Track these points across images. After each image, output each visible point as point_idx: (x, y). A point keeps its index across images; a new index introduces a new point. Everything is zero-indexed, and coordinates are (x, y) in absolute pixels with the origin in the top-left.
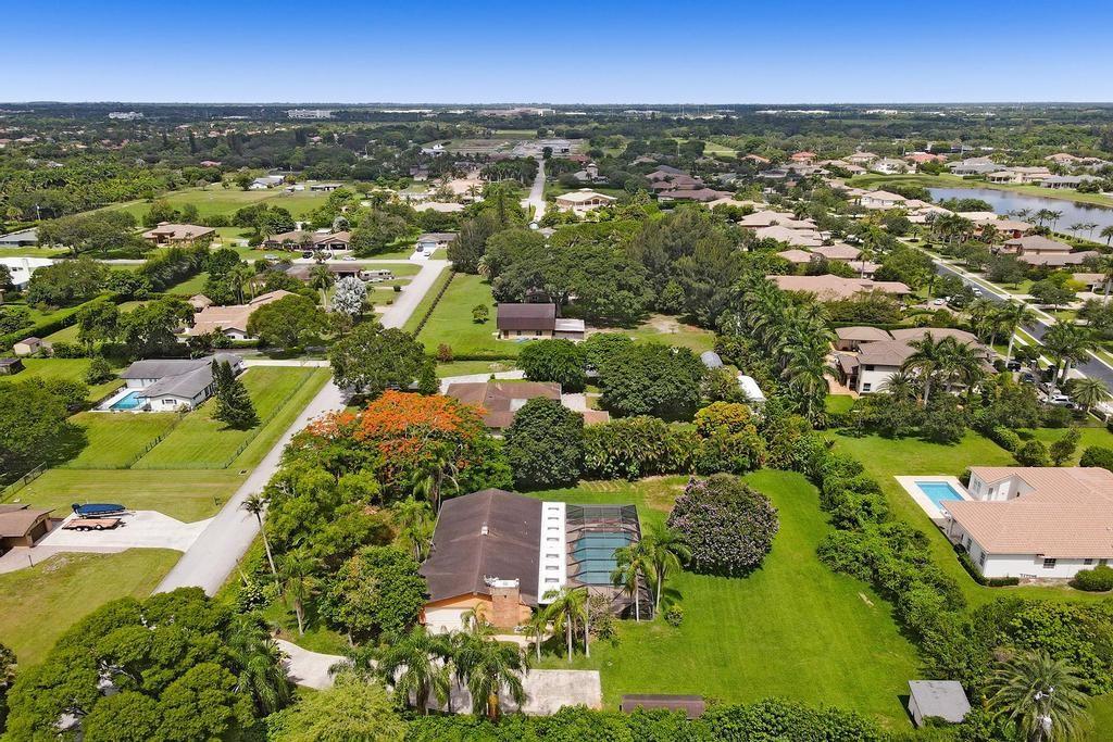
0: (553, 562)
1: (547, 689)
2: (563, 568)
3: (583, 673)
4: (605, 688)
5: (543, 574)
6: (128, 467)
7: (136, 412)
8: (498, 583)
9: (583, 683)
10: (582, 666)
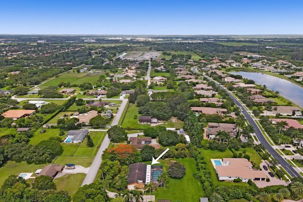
0: (148, 177)
1: (147, 198)
2: (150, 178)
3: (152, 196)
4: (156, 198)
5: (147, 179)
6: (73, 156)
7: (71, 143)
8: (139, 181)
9: (152, 197)
10: (152, 194)
